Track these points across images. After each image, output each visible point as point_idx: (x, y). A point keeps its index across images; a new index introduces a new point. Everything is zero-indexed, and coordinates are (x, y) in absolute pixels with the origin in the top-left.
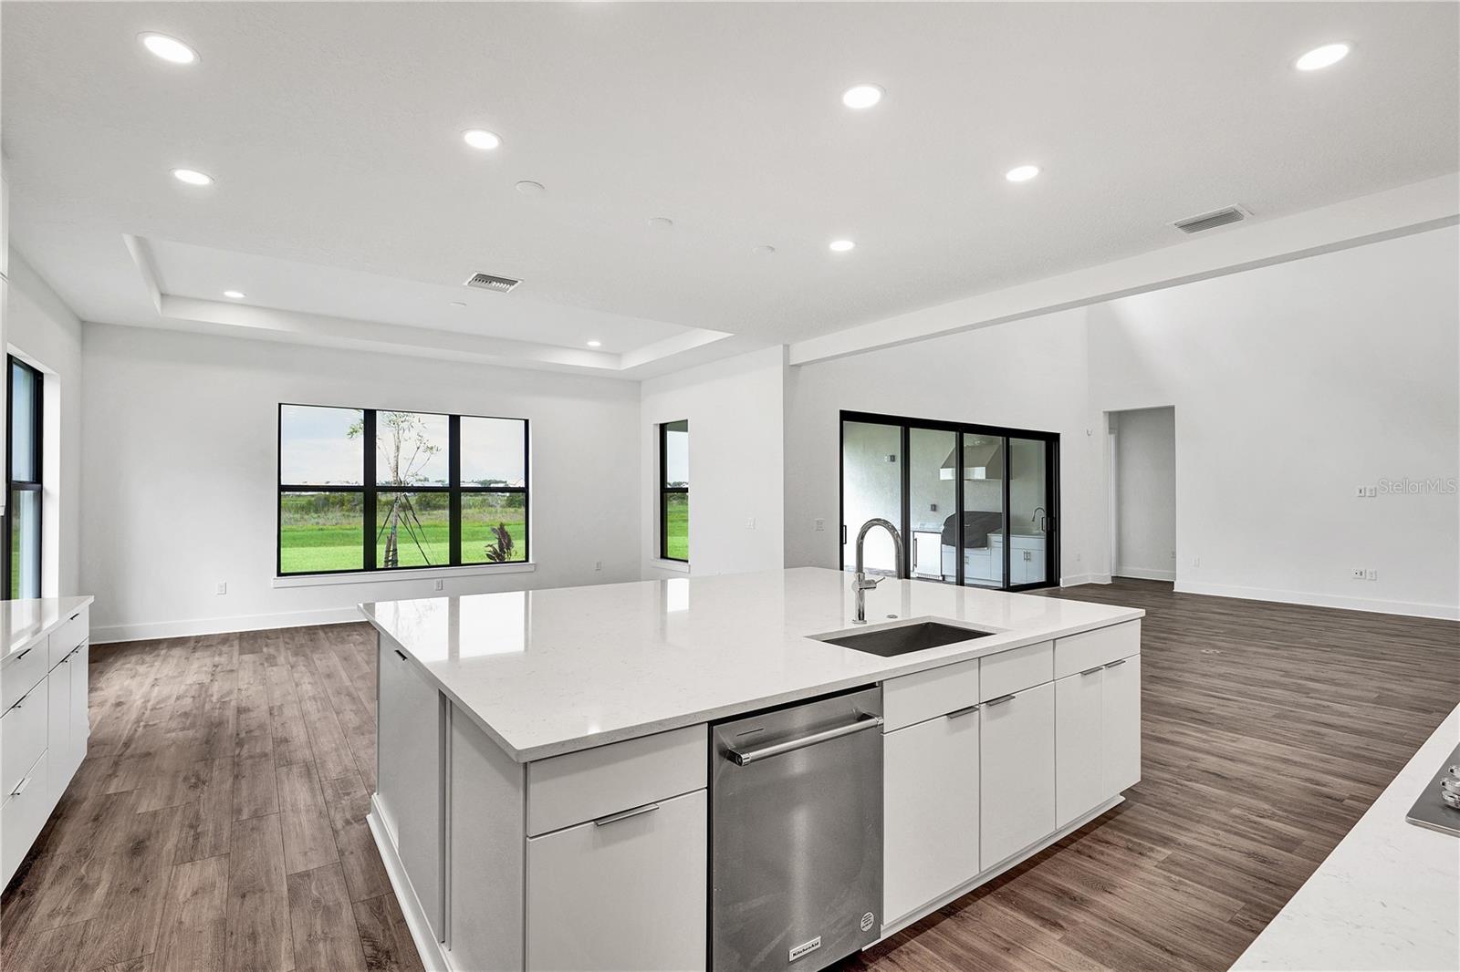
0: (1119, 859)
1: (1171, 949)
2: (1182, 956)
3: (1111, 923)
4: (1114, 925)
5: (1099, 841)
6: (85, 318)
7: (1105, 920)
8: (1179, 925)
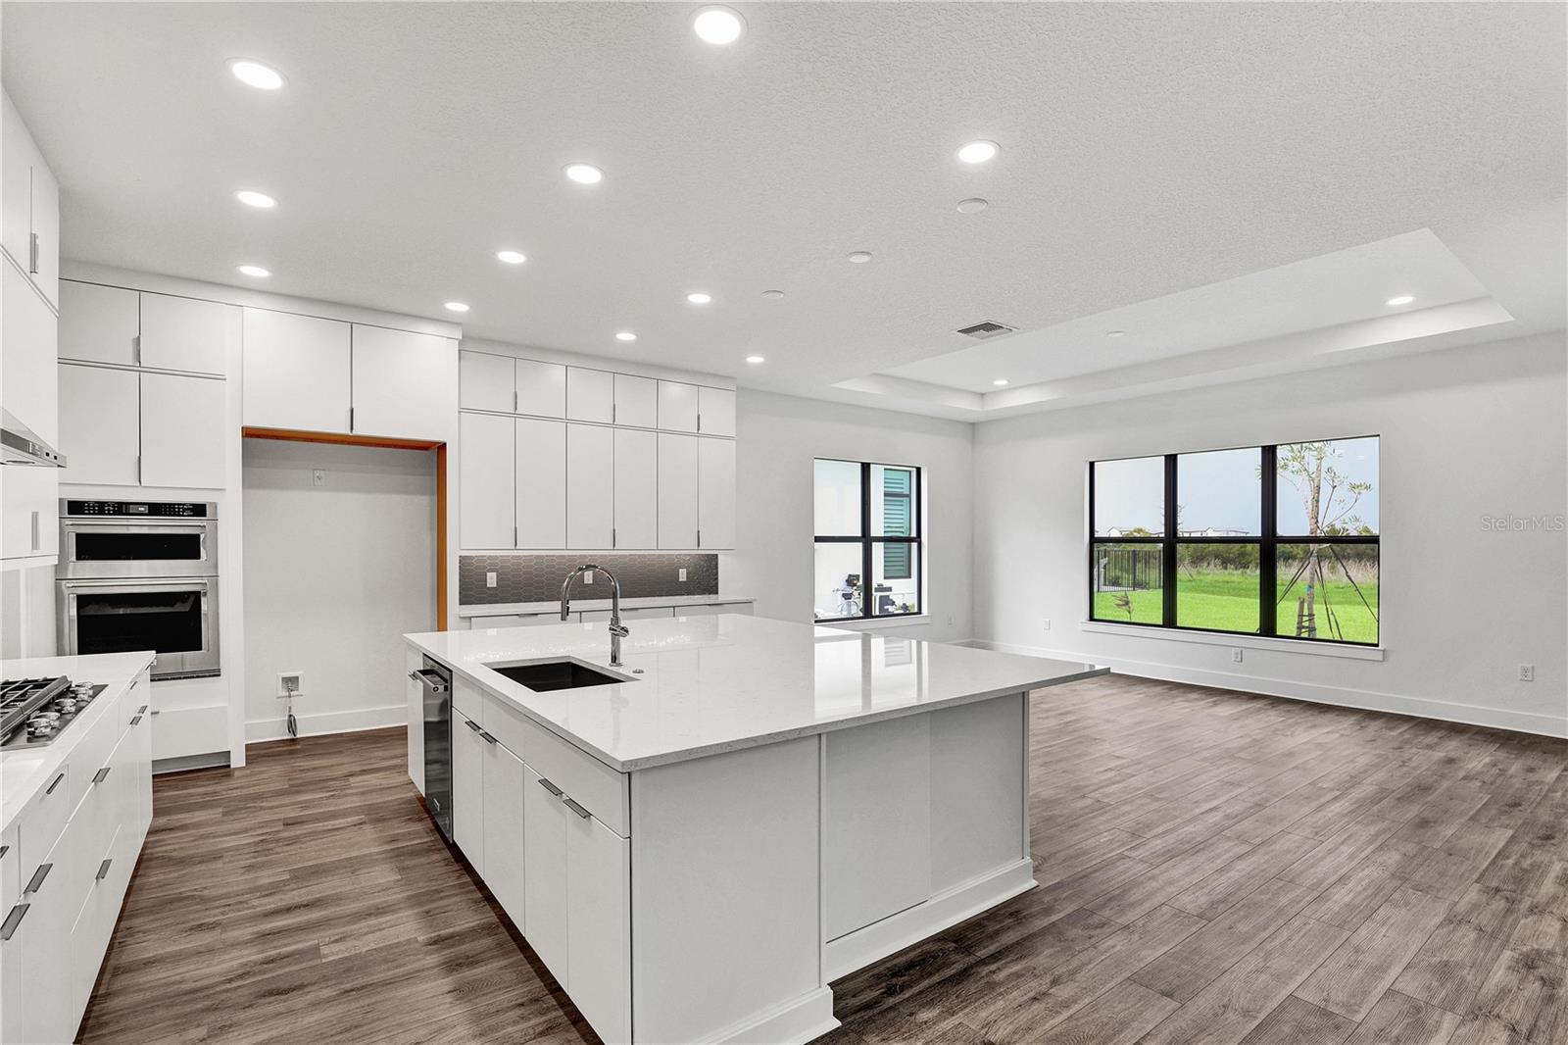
0: (503, 1027)
1: (352, 993)
2: (338, 995)
3: (411, 974)
4: (407, 975)
5: (551, 1028)
6: (973, 421)
7: (417, 972)
8: (369, 1015)
